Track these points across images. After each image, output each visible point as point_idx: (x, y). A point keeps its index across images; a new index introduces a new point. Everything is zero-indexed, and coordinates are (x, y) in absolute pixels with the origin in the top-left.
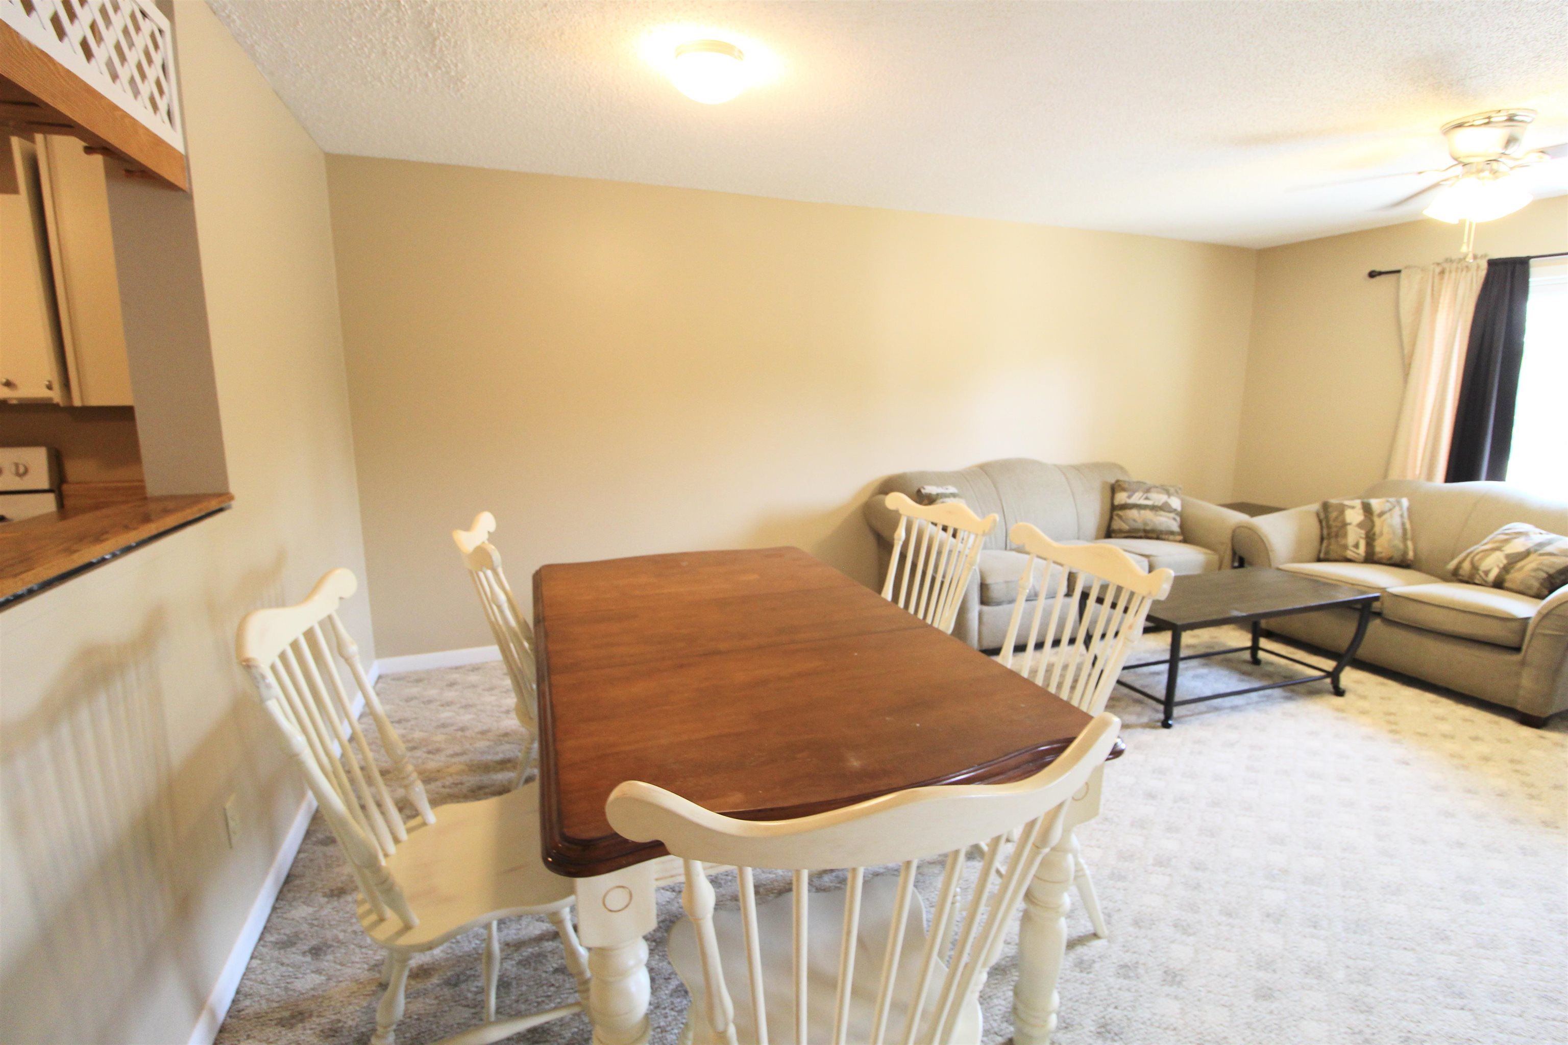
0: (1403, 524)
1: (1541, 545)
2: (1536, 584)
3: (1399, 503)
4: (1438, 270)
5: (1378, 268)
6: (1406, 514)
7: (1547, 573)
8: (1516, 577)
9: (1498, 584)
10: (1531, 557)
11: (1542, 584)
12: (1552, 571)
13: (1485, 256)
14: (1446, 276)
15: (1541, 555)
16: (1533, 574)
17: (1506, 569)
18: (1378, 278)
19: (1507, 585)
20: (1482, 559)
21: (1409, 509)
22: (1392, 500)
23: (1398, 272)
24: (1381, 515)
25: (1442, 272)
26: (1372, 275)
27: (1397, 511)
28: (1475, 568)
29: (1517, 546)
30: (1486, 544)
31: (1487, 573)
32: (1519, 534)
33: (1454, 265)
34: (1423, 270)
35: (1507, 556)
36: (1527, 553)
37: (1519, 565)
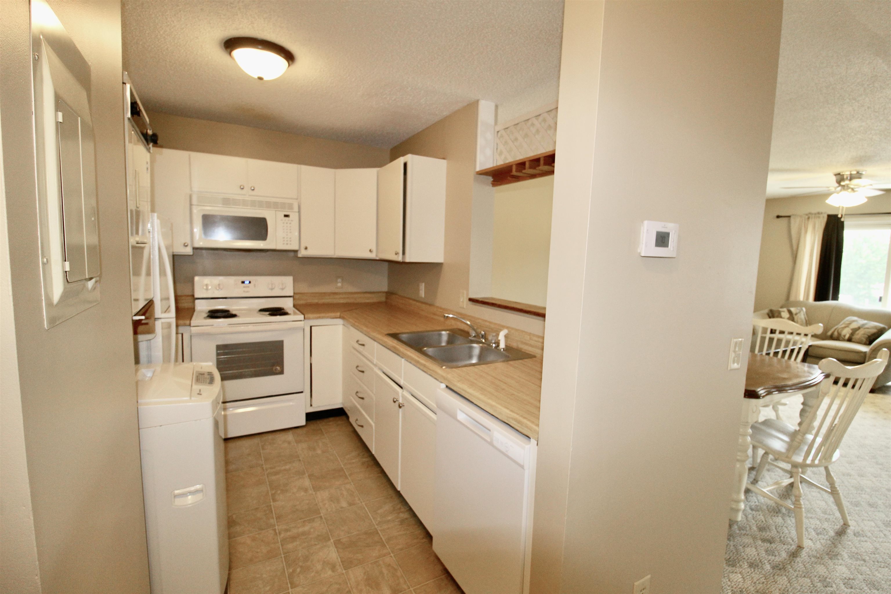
0: (805, 318)
1: (863, 325)
2: (864, 340)
3: (802, 310)
4: (807, 217)
5: (780, 214)
6: (805, 314)
7: (867, 335)
8: (856, 337)
9: (850, 340)
10: (861, 329)
11: (866, 340)
12: (869, 334)
13: (825, 213)
14: (810, 220)
15: (865, 328)
16: (863, 336)
17: (852, 334)
18: (780, 219)
19: (853, 340)
20: (842, 331)
21: (806, 312)
22: (799, 308)
23: (789, 217)
24: (796, 314)
25: (809, 218)
26: (778, 217)
27: (802, 313)
28: (839, 334)
29: (854, 326)
30: (841, 325)
31: (845, 336)
32: (854, 321)
33: (813, 216)
34: (801, 216)
35: (852, 329)
36: (859, 328)
37: (857, 332)
